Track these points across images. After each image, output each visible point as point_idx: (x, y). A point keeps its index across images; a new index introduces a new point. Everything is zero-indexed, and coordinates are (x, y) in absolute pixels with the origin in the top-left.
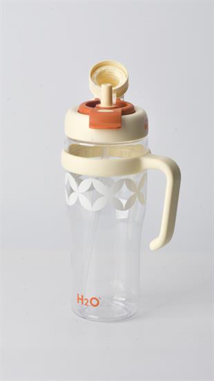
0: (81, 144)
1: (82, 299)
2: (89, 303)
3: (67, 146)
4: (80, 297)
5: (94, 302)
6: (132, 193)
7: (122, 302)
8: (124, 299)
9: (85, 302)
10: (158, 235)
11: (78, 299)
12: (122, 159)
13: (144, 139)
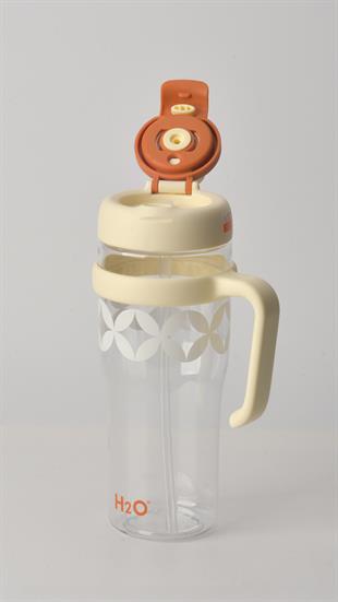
0: (124, 254)
1: (122, 503)
2: (132, 509)
3: (101, 258)
4: (119, 500)
5: (140, 508)
6: (201, 335)
7: (190, 508)
8: (193, 504)
9: (126, 507)
10: (241, 406)
11: (117, 502)
12: (191, 278)
13: (227, 245)
